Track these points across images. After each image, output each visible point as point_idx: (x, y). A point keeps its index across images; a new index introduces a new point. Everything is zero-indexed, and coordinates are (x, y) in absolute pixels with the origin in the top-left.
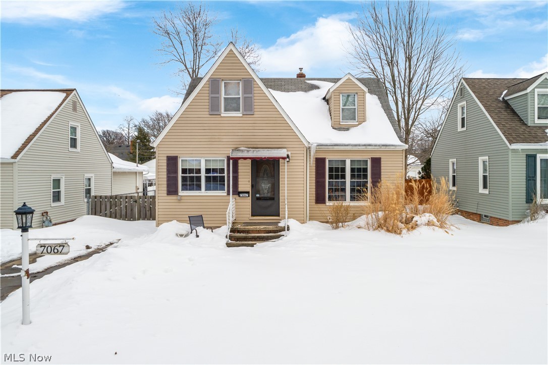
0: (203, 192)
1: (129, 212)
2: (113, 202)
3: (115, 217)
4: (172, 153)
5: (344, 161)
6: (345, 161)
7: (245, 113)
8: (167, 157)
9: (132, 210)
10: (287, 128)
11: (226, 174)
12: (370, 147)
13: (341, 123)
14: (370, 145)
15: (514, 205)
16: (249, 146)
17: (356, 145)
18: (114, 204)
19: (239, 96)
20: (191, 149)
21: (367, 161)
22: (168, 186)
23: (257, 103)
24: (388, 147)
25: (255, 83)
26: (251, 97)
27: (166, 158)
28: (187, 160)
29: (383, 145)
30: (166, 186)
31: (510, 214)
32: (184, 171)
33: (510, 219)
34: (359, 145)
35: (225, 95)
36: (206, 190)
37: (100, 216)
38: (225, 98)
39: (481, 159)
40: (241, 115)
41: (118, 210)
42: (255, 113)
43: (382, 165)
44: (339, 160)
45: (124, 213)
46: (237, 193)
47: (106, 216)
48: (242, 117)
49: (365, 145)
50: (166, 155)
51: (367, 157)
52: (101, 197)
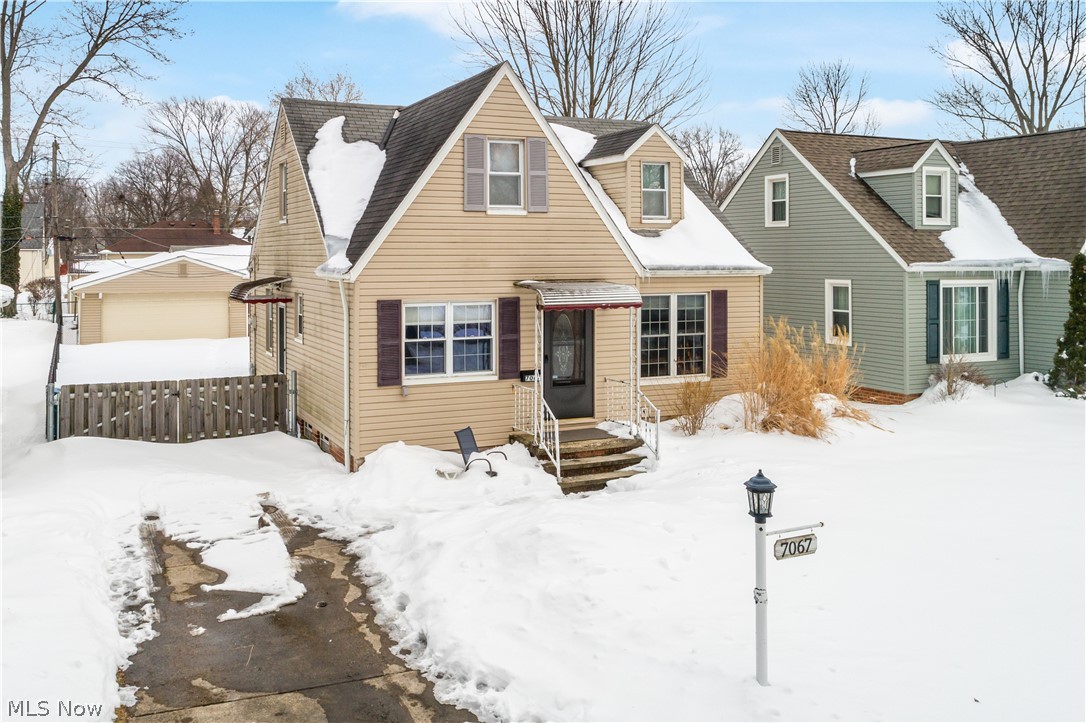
0: (450, 376)
1: (161, 419)
2: (118, 400)
3: (126, 435)
4: (389, 294)
5: (667, 299)
6: (668, 297)
7: (532, 209)
8: (378, 302)
9: (167, 414)
10: (607, 240)
11: (494, 336)
12: (714, 272)
13: (644, 221)
14: (714, 268)
15: (913, 368)
16: (540, 277)
17: (692, 269)
18: (121, 403)
19: (517, 174)
20: (428, 285)
21: (703, 297)
22: (381, 366)
23: (553, 188)
24: (742, 272)
25: (549, 147)
26: (544, 177)
27: (375, 305)
28: (416, 308)
29: (735, 269)
30: (375, 366)
31: (908, 382)
32: (412, 332)
33: (908, 392)
34: (698, 269)
35: (492, 170)
36: (455, 371)
37: (87, 434)
38: (491, 176)
39: (829, 284)
40: (525, 213)
41: (131, 418)
42: (551, 209)
43: (729, 305)
44: (658, 297)
45: (147, 423)
46: (518, 374)
47: (100, 433)
48: (525, 217)
49: (706, 268)
50: (376, 299)
51: (704, 289)
52: (86, 388)
